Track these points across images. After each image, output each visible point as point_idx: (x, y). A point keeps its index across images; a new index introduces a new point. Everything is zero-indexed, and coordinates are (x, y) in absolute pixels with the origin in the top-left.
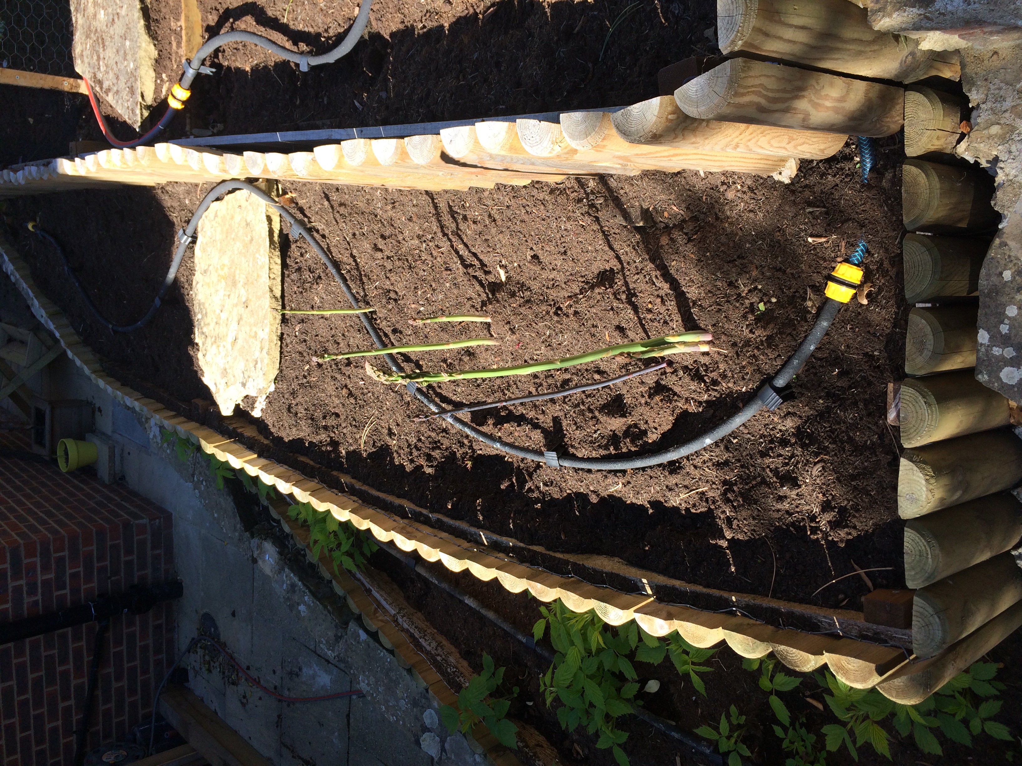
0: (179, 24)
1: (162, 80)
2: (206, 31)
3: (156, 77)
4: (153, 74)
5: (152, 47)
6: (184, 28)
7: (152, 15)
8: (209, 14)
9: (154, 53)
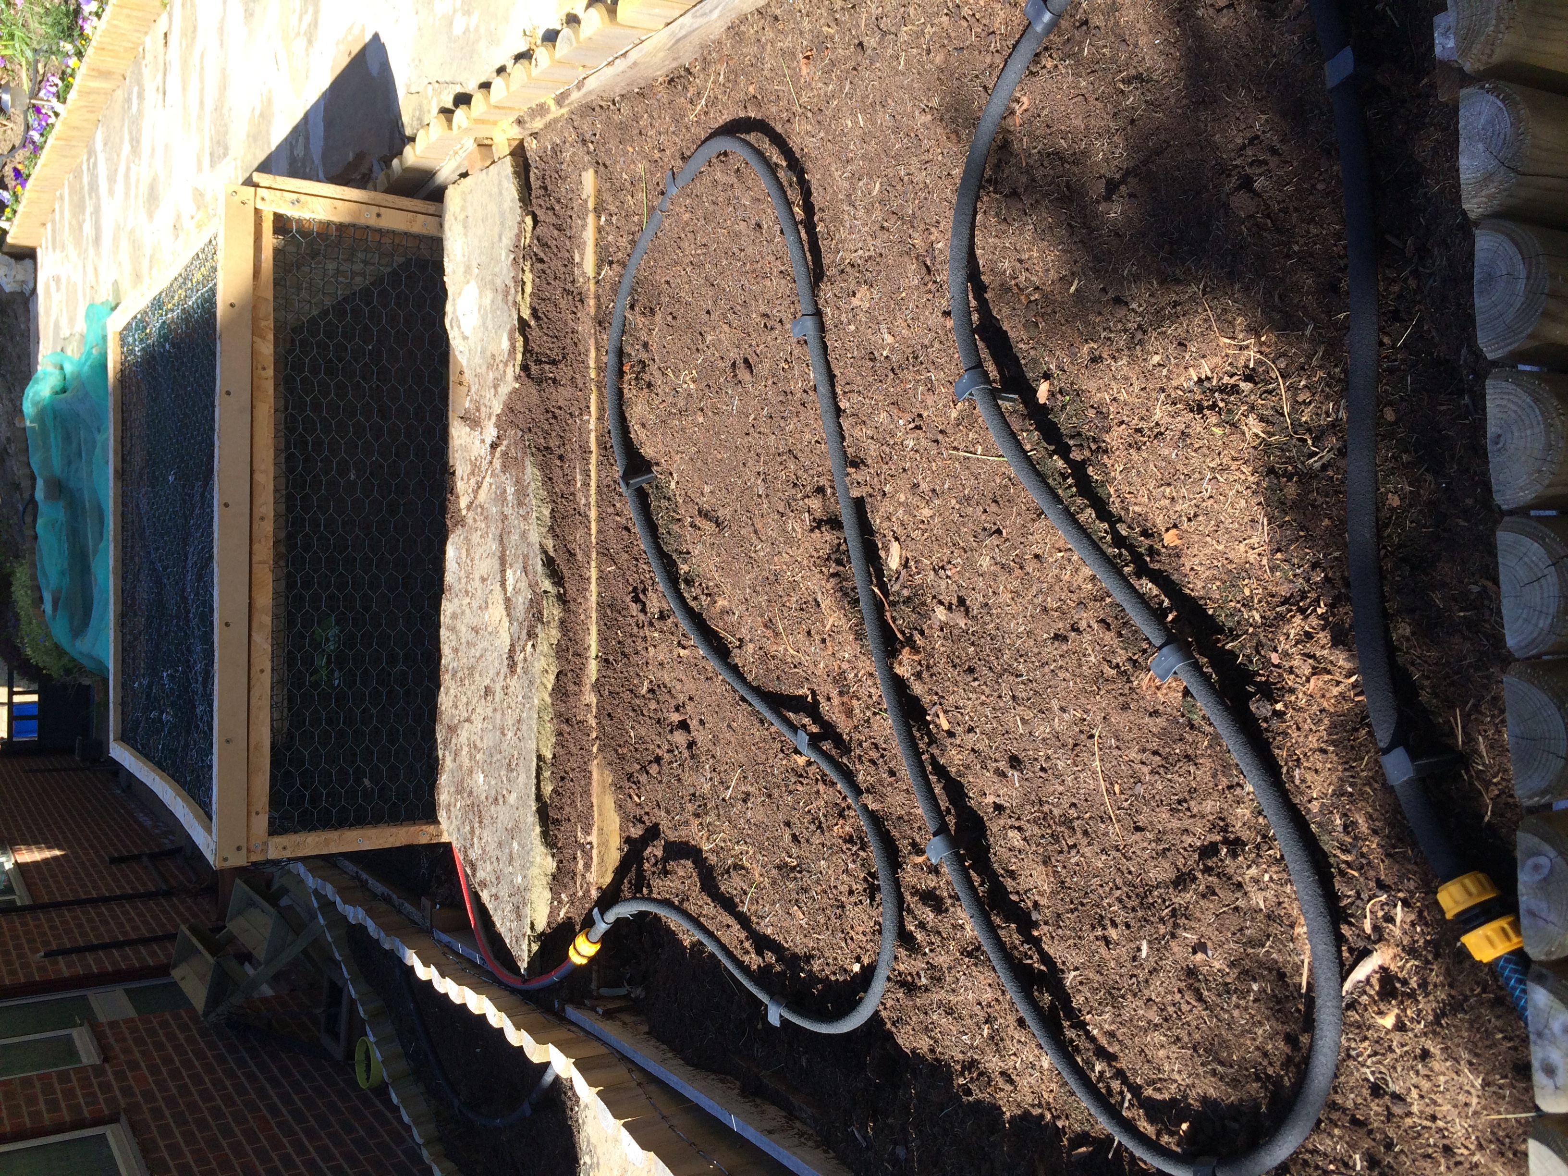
0: (589, 839)
1: (560, 902)
2: (625, 843)
3: (553, 898)
4: (549, 895)
5: (550, 858)
6: (595, 846)
7: (552, 814)
8: (631, 825)
9: (551, 865)
